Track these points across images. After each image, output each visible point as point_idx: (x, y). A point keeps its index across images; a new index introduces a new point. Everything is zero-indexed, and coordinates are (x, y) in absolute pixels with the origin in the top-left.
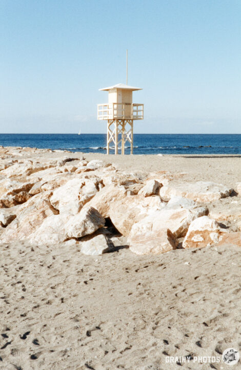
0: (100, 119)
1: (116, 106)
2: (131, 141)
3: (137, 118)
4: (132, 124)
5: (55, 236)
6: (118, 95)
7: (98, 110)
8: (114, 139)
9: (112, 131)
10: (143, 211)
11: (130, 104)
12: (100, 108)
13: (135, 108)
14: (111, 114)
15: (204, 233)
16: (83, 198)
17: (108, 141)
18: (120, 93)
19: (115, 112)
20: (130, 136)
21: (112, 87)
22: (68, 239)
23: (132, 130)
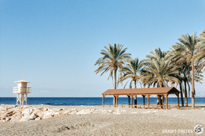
0: (15, 93)
1: (21, 88)
2: (26, 101)
3: (28, 92)
4: (27, 95)
5: (26, 120)
6: (22, 84)
7: (14, 90)
8: (20, 100)
9: (19, 97)
10: (45, 113)
11: (26, 87)
12: (15, 89)
13: (28, 89)
14: (19, 91)
15: (57, 115)
16: (30, 113)
17: (17, 101)
18: (23, 84)
19: (21, 90)
20: (26, 99)
21: (20, 81)
22: (30, 120)
23: (27, 97)
